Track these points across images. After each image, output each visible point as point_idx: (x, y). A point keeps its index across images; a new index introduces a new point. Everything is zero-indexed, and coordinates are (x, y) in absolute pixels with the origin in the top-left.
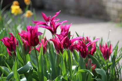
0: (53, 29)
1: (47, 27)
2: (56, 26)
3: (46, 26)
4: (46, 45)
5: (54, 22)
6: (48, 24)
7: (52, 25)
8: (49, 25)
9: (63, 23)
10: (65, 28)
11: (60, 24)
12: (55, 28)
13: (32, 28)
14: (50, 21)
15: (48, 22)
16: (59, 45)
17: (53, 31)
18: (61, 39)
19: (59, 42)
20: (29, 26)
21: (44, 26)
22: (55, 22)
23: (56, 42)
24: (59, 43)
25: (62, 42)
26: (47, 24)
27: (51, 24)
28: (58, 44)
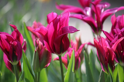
0: (96, 22)
1: (84, 18)
2: (102, 16)
3: (83, 16)
4: (80, 52)
5: (99, 8)
6: (86, 11)
7: (95, 15)
8: (88, 13)
9: (116, 11)
10: (121, 22)
11: (110, 12)
12: (101, 20)
13: (58, 18)
14: (92, 5)
15: (87, 8)
16: (107, 53)
17: (96, 25)
18: (113, 41)
19: (108, 47)
20: (53, 14)
21: (79, 16)
22: (101, 8)
23: (102, 48)
24: (108, 49)
25: (114, 47)
26: (84, 12)
27: (92, 12)
28: (106, 51)
